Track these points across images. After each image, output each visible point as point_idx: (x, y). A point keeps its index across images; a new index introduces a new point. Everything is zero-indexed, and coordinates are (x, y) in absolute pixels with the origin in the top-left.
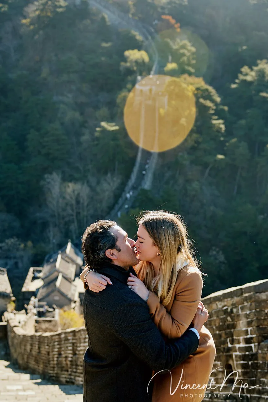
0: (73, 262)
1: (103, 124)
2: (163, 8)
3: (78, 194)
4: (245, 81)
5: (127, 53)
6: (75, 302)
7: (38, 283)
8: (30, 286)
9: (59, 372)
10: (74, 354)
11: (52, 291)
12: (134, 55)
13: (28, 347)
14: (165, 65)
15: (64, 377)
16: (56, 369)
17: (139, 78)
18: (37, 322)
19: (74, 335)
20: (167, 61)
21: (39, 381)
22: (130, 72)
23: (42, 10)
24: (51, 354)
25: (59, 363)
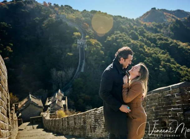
0: (61, 95)
1: (68, 53)
2: (84, 21)
3: (62, 75)
4: (108, 40)
5: (74, 33)
6: (62, 108)
7: (50, 102)
8: (48, 104)
9: (63, 131)
10: (68, 125)
11: (55, 105)
12: (76, 34)
13: (51, 123)
14: (85, 36)
15: (64, 133)
16: (61, 130)
17: (78, 40)
18: (50, 115)
19: (68, 118)
20: (86, 35)
21: (56, 135)
22: (75, 38)
23: (48, 22)
24: (59, 125)
25: (62, 128)
